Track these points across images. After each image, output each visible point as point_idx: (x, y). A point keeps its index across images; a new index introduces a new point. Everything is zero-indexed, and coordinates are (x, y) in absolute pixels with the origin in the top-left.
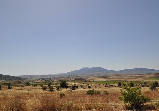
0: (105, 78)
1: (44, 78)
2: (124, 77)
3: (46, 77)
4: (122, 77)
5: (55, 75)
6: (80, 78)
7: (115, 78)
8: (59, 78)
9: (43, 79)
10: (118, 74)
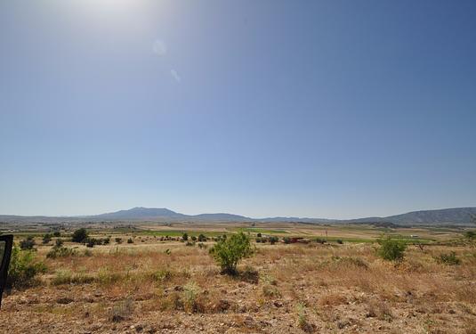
0: (170, 226)
1: (49, 222)
2: (209, 227)
3: (54, 222)
4: (204, 226)
5: (76, 218)
6: (125, 225)
7: (187, 226)
8: (83, 224)
9: (46, 225)
10: (191, 220)
